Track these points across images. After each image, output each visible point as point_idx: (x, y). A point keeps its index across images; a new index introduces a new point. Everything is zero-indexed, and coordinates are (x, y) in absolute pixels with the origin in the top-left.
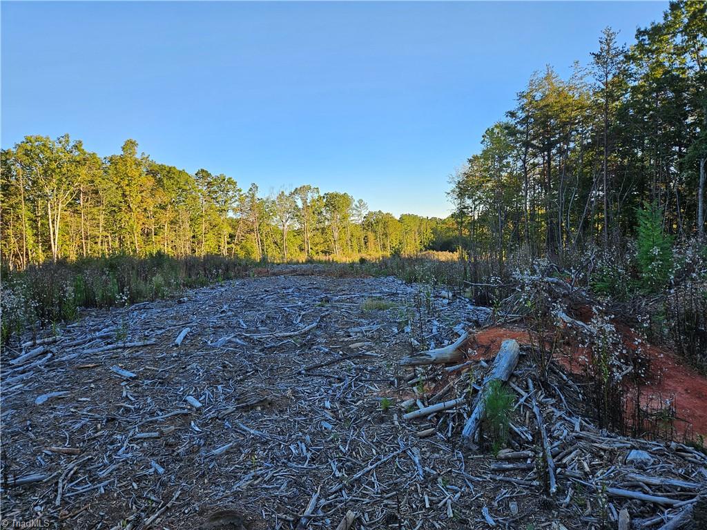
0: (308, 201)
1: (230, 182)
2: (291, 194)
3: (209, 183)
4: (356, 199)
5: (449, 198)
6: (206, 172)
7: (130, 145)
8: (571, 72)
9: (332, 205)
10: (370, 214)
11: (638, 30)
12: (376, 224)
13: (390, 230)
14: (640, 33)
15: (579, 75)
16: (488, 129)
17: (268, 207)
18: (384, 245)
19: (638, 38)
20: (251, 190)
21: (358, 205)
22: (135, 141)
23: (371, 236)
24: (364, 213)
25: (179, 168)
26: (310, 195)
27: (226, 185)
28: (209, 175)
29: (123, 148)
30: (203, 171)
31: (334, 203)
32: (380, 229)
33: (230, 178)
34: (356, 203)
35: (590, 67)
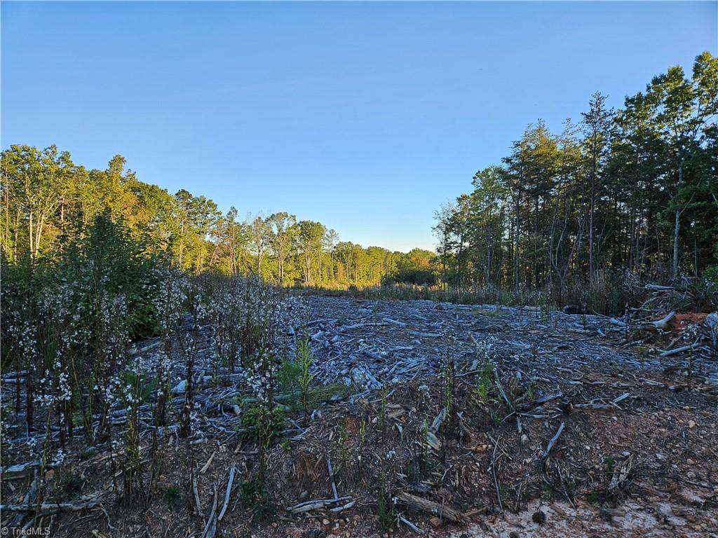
0: (284, 228)
1: (211, 204)
2: (267, 220)
3: (188, 204)
4: (329, 228)
5: (435, 233)
6: (188, 192)
7: (117, 161)
8: (564, 127)
9: (306, 233)
10: (341, 244)
11: (627, 99)
12: (345, 255)
13: (359, 262)
14: (629, 101)
15: (570, 131)
16: (479, 172)
17: (243, 231)
18: (352, 275)
19: (626, 105)
20: (230, 213)
21: (330, 235)
22: (124, 158)
23: (340, 266)
24: (335, 243)
25: (162, 187)
26: (286, 222)
27: (206, 208)
28: (190, 196)
29: (111, 164)
30: (183, 191)
31: (309, 231)
32: (349, 259)
33: (210, 201)
34: (328, 233)
35: (580, 125)
